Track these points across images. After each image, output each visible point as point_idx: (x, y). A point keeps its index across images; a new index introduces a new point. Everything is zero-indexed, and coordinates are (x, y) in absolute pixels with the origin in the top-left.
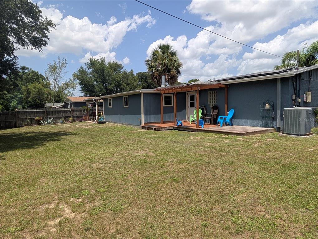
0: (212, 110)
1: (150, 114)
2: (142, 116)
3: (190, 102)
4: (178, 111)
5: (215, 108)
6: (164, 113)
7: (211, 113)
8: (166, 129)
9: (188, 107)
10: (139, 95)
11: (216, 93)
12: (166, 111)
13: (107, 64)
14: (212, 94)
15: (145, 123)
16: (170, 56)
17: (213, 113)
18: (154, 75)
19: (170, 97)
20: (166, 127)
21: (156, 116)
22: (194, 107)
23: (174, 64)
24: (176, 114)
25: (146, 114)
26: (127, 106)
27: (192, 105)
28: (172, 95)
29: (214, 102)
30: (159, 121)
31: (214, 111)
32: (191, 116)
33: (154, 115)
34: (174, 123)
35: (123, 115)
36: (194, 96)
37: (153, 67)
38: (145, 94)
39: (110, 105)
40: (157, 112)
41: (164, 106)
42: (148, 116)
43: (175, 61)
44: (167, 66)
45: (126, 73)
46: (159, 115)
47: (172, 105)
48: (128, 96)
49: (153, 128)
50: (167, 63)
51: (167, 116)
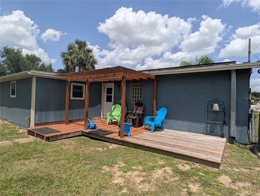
0: (135, 107)
1: (48, 109)
2: (33, 112)
3: (107, 96)
4: (90, 106)
5: (139, 104)
6: (71, 108)
7: (135, 111)
8: (69, 136)
9: (104, 101)
11: (141, 86)
12: (73, 106)
14: (135, 87)
15: (36, 125)
17: (136, 110)
19: (81, 88)
20: (70, 133)
21: (58, 113)
22: (111, 101)
24: (87, 113)
25: (39, 109)
26: (14, 96)
27: (109, 99)
28: (84, 85)
29: (138, 98)
30: (63, 119)
31: (138, 107)
32: (108, 114)
33: (55, 112)
34: (83, 123)
35: (9, 108)
36: (112, 88)
38: (39, 79)
40: (60, 107)
41: (72, 98)
42: (44, 113)
46: (63, 112)
47: (83, 99)
49: (44, 137)
50: (83, 58)
51: (75, 113)
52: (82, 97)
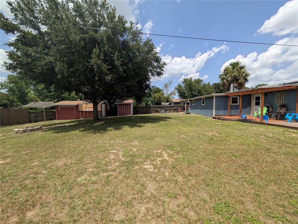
0: (279, 108)
1: (220, 109)
2: (214, 110)
3: (256, 102)
4: (242, 108)
5: (283, 106)
6: (231, 109)
7: (278, 111)
8: (231, 120)
9: (253, 105)
10: (212, 97)
11: (285, 94)
12: (232, 108)
13: (193, 81)
14: (279, 95)
15: (215, 115)
16: (239, 69)
17: (280, 110)
18: (225, 84)
19: (236, 99)
20: (232, 119)
21: (224, 111)
22: (259, 105)
23: (242, 75)
24: (241, 111)
25: (216, 109)
26: (204, 104)
27: (257, 104)
28: (239, 97)
29: (283, 102)
30: (227, 114)
31: (282, 109)
32: (255, 112)
33: (223, 111)
34: (239, 117)
35: (201, 109)
36: (260, 97)
37: (225, 79)
38: (216, 97)
39: (193, 104)
40: (225, 108)
41: (231, 104)
42: (218, 111)
43: (243, 72)
44: (236, 77)
45: (205, 85)
46: (226, 111)
47: (238, 104)
48: (204, 98)
49: (221, 119)
50: (236, 75)
51: (233, 112)
52: (237, 103)
